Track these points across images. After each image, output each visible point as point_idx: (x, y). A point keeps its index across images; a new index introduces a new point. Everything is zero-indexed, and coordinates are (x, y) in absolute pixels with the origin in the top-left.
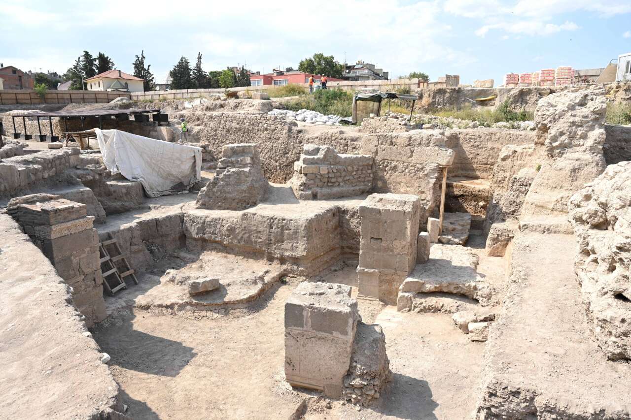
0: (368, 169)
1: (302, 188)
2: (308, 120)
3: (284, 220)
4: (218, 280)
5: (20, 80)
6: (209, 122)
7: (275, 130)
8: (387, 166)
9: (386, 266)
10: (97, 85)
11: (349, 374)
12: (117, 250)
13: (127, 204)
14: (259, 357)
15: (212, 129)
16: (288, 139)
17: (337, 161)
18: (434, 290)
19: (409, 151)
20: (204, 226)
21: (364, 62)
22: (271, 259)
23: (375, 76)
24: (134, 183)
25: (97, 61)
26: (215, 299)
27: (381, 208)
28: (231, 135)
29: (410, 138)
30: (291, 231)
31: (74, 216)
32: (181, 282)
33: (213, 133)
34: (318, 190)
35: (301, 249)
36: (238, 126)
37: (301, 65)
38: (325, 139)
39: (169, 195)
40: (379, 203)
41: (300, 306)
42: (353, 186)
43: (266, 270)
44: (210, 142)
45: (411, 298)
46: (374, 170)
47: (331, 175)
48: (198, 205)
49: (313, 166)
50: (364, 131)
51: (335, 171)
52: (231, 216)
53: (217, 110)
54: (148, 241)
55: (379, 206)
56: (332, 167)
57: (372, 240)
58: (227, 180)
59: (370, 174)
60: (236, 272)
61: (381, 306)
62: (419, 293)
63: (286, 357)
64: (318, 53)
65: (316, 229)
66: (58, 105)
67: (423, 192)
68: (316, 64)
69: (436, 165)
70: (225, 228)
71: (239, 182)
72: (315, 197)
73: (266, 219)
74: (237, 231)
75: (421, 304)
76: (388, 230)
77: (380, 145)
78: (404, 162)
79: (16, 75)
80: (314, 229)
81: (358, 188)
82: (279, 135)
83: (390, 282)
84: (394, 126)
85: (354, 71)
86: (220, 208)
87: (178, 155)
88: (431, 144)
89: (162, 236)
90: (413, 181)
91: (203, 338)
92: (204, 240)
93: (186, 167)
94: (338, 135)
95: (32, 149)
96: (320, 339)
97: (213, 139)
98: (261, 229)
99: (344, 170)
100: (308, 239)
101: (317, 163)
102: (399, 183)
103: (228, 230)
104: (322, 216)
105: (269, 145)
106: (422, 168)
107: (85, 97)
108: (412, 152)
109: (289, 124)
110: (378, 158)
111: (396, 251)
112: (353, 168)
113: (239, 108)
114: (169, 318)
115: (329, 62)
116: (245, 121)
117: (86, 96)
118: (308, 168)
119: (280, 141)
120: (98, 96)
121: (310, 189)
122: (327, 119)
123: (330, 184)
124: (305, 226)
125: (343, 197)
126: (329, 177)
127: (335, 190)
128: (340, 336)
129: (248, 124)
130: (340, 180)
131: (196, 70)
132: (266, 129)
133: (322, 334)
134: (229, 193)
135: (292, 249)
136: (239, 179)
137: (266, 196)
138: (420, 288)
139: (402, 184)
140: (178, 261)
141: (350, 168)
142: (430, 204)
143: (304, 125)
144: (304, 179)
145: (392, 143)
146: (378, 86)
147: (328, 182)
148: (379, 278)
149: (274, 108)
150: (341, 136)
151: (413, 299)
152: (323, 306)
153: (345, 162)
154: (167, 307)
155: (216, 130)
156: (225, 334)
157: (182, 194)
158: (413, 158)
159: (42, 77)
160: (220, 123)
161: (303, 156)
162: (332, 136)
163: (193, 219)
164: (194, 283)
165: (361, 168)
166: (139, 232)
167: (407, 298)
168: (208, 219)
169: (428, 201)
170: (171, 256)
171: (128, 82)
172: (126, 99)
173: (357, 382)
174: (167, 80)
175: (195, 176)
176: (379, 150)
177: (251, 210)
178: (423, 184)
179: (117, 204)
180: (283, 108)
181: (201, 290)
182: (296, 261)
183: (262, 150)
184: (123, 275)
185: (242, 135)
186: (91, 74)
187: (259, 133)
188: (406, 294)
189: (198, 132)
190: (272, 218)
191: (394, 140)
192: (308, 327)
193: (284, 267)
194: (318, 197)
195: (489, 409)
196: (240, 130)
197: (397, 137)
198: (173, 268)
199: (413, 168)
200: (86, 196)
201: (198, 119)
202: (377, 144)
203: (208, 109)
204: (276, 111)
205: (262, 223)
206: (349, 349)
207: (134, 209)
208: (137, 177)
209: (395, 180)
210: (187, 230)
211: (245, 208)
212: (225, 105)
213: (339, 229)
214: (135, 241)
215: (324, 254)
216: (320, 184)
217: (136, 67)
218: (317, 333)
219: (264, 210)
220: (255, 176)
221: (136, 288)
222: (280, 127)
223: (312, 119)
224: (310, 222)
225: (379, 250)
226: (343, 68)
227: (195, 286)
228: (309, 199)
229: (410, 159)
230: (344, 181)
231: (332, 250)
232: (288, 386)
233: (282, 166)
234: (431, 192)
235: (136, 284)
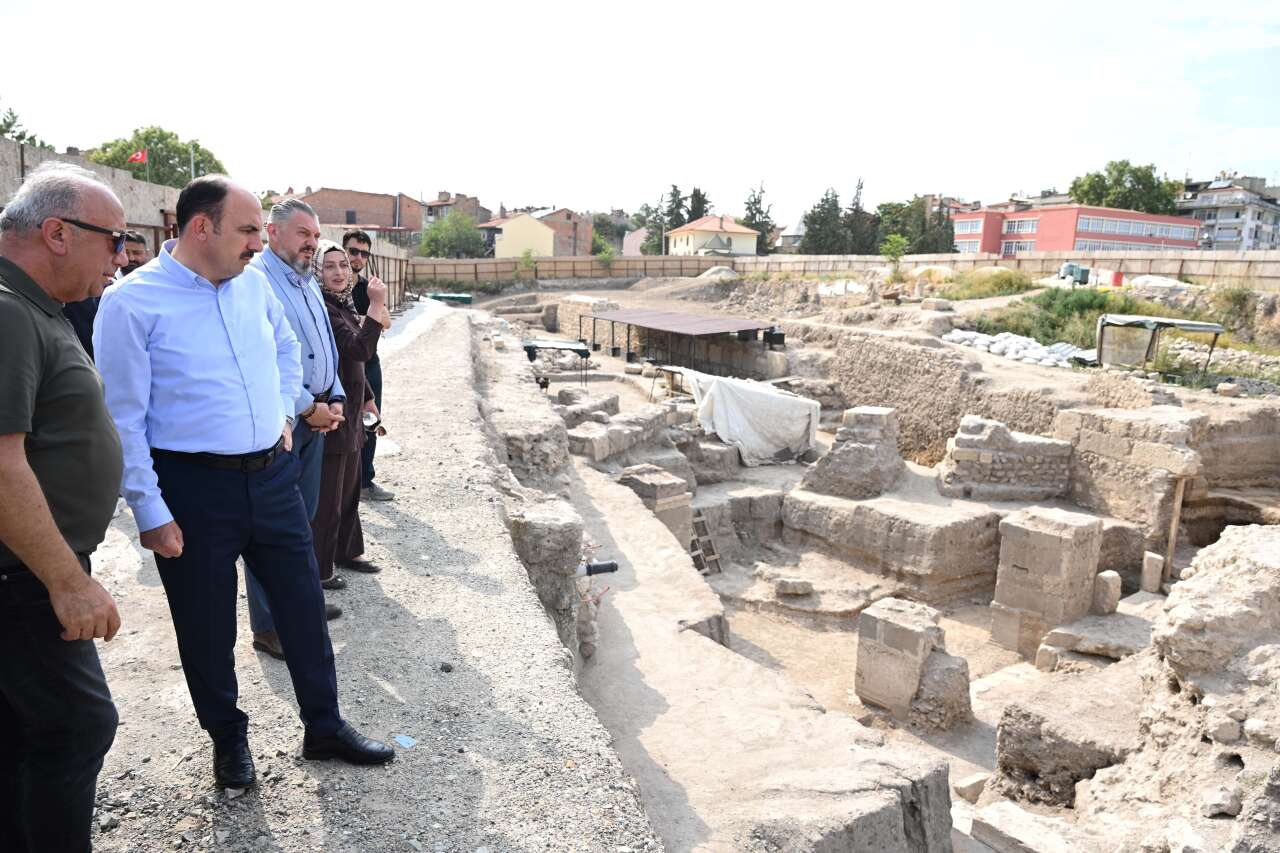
0: (1062, 462)
1: (949, 480)
2: (1011, 354)
3: (908, 522)
4: (810, 585)
5: (575, 229)
6: (844, 349)
7: (940, 374)
8: (1092, 462)
9: (1033, 606)
10: (685, 241)
11: (917, 697)
12: (705, 529)
13: (718, 473)
14: (837, 672)
15: (847, 360)
16: (960, 392)
17: (1009, 446)
18: (1096, 652)
19: (1126, 445)
20: (808, 513)
21: (1236, 173)
22: (886, 572)
23: (1261, 206)
24: (731, 447)
25: (690, 200)
26: (804, 605)
27: (1030, 529)
28: (874, 372)
29: (1130, 425)
30: (916, 539)
31: (675, 492)
32: (769, 580)
33: (848, 367)
34: (974, 485)
35: (925, 565)
36: (886, 361)
37: (1076, 187)
38: (1018, 399)
39: (770, 464)
40: (1031, 522)
41: (874, 618)
42: (1032, 486)
43: (876, 584)
44: (842, 380)
45: (1056, 655)
46: (1072, 465)
47: (996, 467)
48: (804, 486)
49: (969, 450)
50: (1091, 390)
51: (1004, 460)
52: (843, 506)
53: (862, 324)
54: (737, 522)
55: (1029, 526)
56: (1000, 454)
57: (1015, 569)
58: (844, 457)
59: (1064, 470)
60: (837, 579)
61: (1017, 658)
62: (1072, 651)
63: (857, 668)
64: (1118, 159)
65: (951, 542)
66: (626, 280)
67: (1143, 511)
68: (1109, 182)
69: (1165, 472)
70: (832, 522)
71: (859, 462)
72: (967, 494)
73: (884, 518)
74: (848, 527)
75: (1069, 664)
76: (1038, 560)
77: (1083, 429)
78: (1118, 461)
79: (571, 222)
80: (947, 542)
81: (1039, 489)
82: (947, 384)
83: (1035, 629)
84: (1135, 391)
85: (1205, 194)
86: (831, 493)
87: (788, 412)
88: (1161, 439)
89: (755, 519)
90: (1128, 492)
91: (783, 642)
92: (805, 533)
93: (798, 429)
94: (1038, 395)
95: (606, 374)
96: (891, 654)
97: (847, 376)
98: (878, 530)
99: (1020, 461)
100: (936, 554)
101: (976, 446)
102: (1109, 491)
103: (835, 524)
104: (966, 524)
105: (930, 397)
106: (1145, 474)
107: (666, 267)
108: (1131, 447)
109: (966, 368)
110: (1080, 448)
111: (1046, 589)
112: (1035, 458)
113: (897, 323)
114: (751, 615)
115: (1144, 177)
116: (897, 355)
117: (668, 265)
118: (962, 452)
119: (946, 393)
120: (685, 265)
121: (961, 482)
122: (1046, 354)
123: (993, 479)
124: (935, 536)
125: (1012, 500)
126: (993, 469)
127: (1001, 488)
128: (910, 655)
129: (901, 359)
130: (1011, 474)
131: (852, 209)
132: (928, 372)
133: (893, 650)
134: (845, 474)
135: (914, 563)
136: (861, 458)
137: (897, 484)
138: (1075, 644)
139: (1112, 493)
140: (770, 553)
141: (1029, 459)
142: (1152, 530)
143: (998, 363)
144: (954, 468)
145: (1101, 429)
146: (1213, 263)
147: (991, 475)
148: (1021, 622)
149: (956, 327)
150: (1044, 398)
151: (1059, 657)
152: (896, 622)
153: (1022, 449)
154: (750, 602)
155: (853, 362)
156: (807, 643)
157: (788, 464)
158: (1132, 457)
159: (603, 220)
160: (860, 352)
161: (960, 435)
162: (1028, 396)
163: (795, 503)
164: (783, 581)
165: (1048, 460)
166: (729, 512)
167: (1050, 653)
168: (813, 507)
169: (1149, 526)
170: (762, 545)
171: (732, 238)
172: (727, 270)
173: (924, 707)
174: (799, 229)
175: (807, 441)
176: (1082, 436)
177: (869, 503)
178: (1144, 499)
179: (708, 473)
180: (972, 328)
181: (790, 591)
182: (917, 579)
183: (918, 404)
184: (708, 559)
185: (891, 375)
186: (678, 221)
187: (917, 376)
188: (1050, 648)
189: (827, 362)
190: (893, 518)
191: (1105, 425)
192: (880, 641)
193: (901, 585)
194: (973, 495)
195: (1003, 726)
196: (889, 367)
197: (1110, 420)
198: (763, 561)
199: (1131, 471)
200: (680, 464)
201: (831, 338)
202: (1080, 426)
203: (848, 321)
204: (957, 334)
205: (880, 522)
206: (918, 671)
207: (726, 481)
208: (734, 439)
209: (1101, 486)
210: (785, 516)
211: (864, 498)
212: (876, 316)
213: (994, 546)
214: (724, 521)
215: (962, 578)
216: (978, 476)
217: (749, 209)
218: (889, 648)
219: (886, 506)
220: (883, 455)
221: (720, 575)
222: (948, 370)
223: (1017, 352)
224: (942, 533)
225: (1023, 584)
226: (1179, 189)
227: (783, 585)
228: (957, 497)
229: (1127, 457)
230: (1019, 477)
231: (978, 574)
232: (857, 700)
233: (946, 431)
234: (1156, 512)
235: (720, 571)
